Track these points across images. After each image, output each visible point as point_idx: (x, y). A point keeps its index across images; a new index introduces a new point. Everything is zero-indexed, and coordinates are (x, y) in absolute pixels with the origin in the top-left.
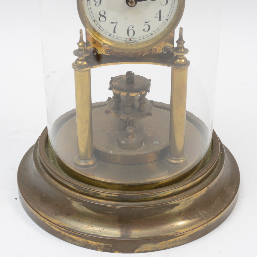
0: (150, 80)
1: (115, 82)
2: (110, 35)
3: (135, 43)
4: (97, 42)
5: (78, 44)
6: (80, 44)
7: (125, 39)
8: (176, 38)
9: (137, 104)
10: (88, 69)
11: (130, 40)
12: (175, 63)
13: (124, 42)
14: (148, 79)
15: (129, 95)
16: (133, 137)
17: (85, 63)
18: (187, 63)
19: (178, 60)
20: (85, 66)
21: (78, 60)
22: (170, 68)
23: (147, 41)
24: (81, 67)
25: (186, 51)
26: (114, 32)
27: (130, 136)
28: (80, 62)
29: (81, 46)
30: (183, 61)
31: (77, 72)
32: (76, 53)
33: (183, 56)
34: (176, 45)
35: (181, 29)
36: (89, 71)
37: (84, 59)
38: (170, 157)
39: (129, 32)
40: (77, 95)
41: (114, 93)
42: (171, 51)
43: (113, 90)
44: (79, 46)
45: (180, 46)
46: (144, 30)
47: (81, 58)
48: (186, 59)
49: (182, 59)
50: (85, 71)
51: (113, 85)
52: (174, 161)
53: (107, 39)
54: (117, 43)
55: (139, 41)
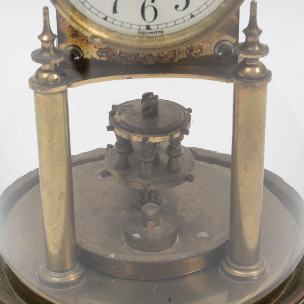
0: (190, 110)
1: (120, 114)
2: (105, 19)
3: (157, 34)
4: (79, 34)
5: (40, 37)
6: (45, 38)
7: (138, 27)
8: (244, 23)
9: (164, 158)
10: (62, 88)
11: (148, 28)
12: (242, 75)
13: (135, 32)
14: (186, 107)
15: (147, 140)
16: (157, 225)
17: (56, 76)
18: (266, 75)
19: (248, 70)
20: (56, 84)
21: (40, 70)
22: (231, 86)
23: (183, 31)
24: (46, 84)
25: (264, 50)
26: (115, 11)
27: (150, 224)
28: (45, 75)
29: (47, 42)
30: (257, 70)
31: (38, 95)
32: (37, 56)
33: (257, 60)
34: (242, 38)
35: (253, 5)
36: (64, 93)
37: (53, 68)
38: (232, 264)
39: (146, 11)
40: (40, 142)
41: (118, 137)
42: (233, 50)
44: (43, 42)
45: (251, 39)
46: (177, 7)
47: (47, 67)
48: (263, 68)
49: (255, 66)
50: (54, 94)
51: (115, 121)
52: (238, 273)
53: (100, 27)
54: (121, 35)
55: (166, 31)
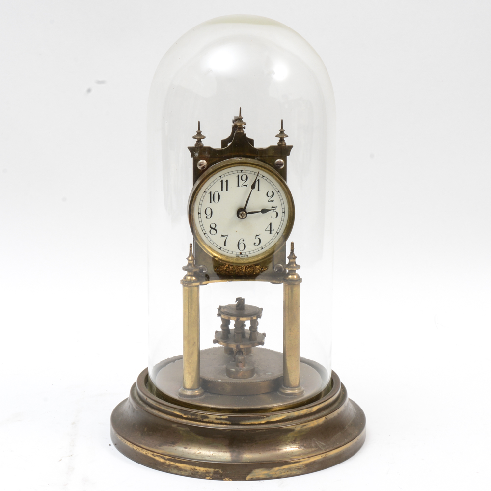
1: (224, 309)
2: (220, 249)
3: (245, 257)
5: (187, 259)
6: (190, 258)
7: (236, 253)
8: (288, 253)
10: (198, 284)
11: (241, 254)
12: (288, 279)
13: (234, 256)
14: (260, 307)
15: (239, 319)
16: (244, 366)
17: (194, 278)
18: (299, 280)
19: (290, 277)
20: (194, 282)
21: (187, 276)
22: (282, 285)
23: (258, 256)
24: (190, 282)
25: (298, 267)
26: (225, 245)
27: (240, 365)
28: (189, 278)
29: (191, 260)
30: (295, 277)
31: (185, 287)
32: (185, 268)
33: (295, 271)
34: (287, 262)
35: (292, 244)
36: (198, 286)
37: (193, 274)
38: (285, 388)
39: (240, 245)
40: (184, 314)
41: (222, 319)
42: (283, 269)
43: (222, 315)
44: (189, 260)
45: (291, 260)
46: (255, 243)
47: (191, 273)
48: (298, 277)
49: (294, 275)
50: (194, 286)
51: (221, 312)
52: (289, 391)
53: (217, 253)
54: (227, 257)
55: (250, 256)
